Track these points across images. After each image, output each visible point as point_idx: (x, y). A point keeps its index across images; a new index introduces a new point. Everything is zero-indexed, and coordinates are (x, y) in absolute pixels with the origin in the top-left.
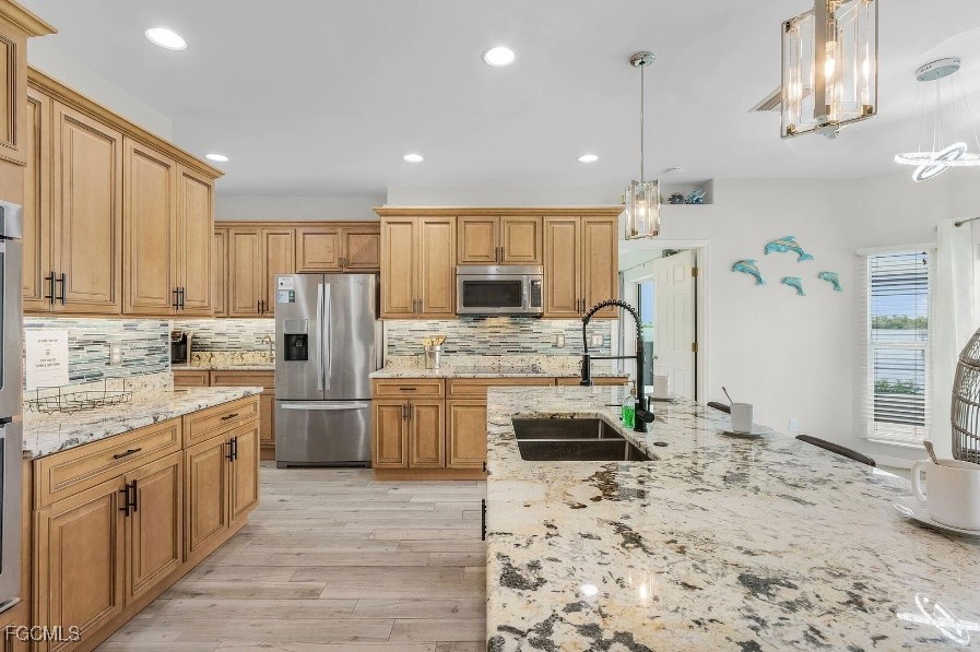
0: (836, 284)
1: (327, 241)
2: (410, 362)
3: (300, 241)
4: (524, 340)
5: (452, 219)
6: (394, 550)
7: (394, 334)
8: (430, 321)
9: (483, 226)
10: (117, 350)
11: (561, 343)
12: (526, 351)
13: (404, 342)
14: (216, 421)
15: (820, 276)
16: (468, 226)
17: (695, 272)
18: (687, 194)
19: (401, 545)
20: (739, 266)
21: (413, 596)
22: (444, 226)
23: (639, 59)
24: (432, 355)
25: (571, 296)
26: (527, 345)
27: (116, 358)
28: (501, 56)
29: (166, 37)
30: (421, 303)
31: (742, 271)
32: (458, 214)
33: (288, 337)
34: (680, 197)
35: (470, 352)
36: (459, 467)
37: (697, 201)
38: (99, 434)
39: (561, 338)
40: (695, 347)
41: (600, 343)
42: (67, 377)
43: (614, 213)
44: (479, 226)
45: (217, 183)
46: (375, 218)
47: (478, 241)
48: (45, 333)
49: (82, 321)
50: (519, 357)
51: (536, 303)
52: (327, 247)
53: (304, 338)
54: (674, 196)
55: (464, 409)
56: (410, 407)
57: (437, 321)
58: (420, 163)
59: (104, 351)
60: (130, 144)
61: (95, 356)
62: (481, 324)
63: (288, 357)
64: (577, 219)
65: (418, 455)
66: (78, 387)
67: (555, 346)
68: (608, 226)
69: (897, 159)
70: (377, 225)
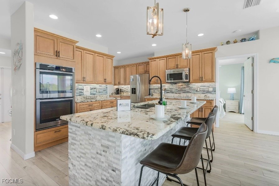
3: (137, 67)
5: (165, 58)
9: (173, 59)
10: (98, 90)
11: (199, 90)
12: (188, 92)
13: (157, 90)
14: (109, 103)
16: (169, 59)
17: (253, 65)
20: (272, 61)
22: (164, 60)
23: (186, 10)
25: (198, 76)
26: (188, 91)
27: (98, 91)
29: (99, 36)
31: (274, 62)
32: (167, 57)
33: (132, 89)
34: (245, 39)
35: (173, 92)
37: (252, 39)
38: (86, 101)
40: (253, 92)
41: (212, 90)
42: (90, 94)
43: (213, 49)
44: (172, 59)
45: (114, 58)
46: (148, 60)
47: (172, 63)
48: (86, 87)
49: (92, 85)
50: (186, 94)
52: (142, 68)
53: (135, 89)
54: (242, 39)
59: (96, 90)
60: (96, 55)
61: (94, 91)
62: (175, 85)
63: (132, 93)
64: (200, 53)
66: (91, 96)
67: (197, 91)
68: (211, 54)
70: (149, 62)
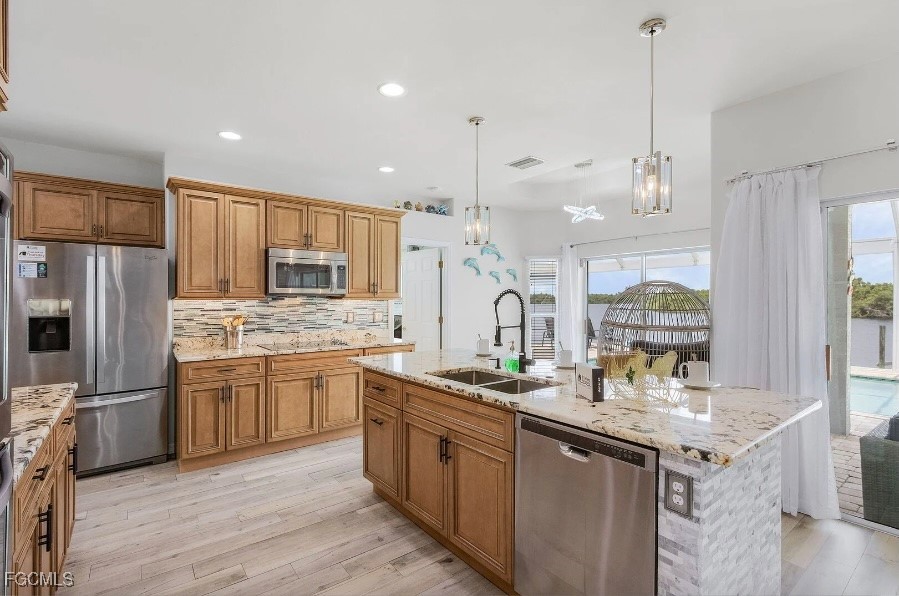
0: (515, 277)
1: (77, 203)
2: (203, 344)
4: (320, 317)
5: (262, 202)
6: (279, 520)
7: (182, 315)
8: (225, 301)
9: (293, 212)
11: (350, 320)
13: (194, 323)
15: (508, 271)
16: (277, 211)
17: (441, 264)
18: (436, 205)
19: (283, 515)
20: (466, 262)
21: (339, 543)
22: (254, 207)
23: (475, 121)
24: (234, 334)
25: (367, 280)
26: (322, 322)
28: (393, 90)
30: (228, 282)
31: (469, 265)
32: (268, 198)
33: (33, 321)
34: (433, 208)
35: (268, 330)
36: (280, 439)
37: (443, 213)
39: (351, 315)
40: (441, 320)
41: (381, 318)
44: (289, 212)
47: (288, 226)
50: (316, 332)
51: (341, 285)
52: (73, 210)
53: (64, 322)
54: (429, 207)
55: (285, 384)
56: (230, 388)
57: (234, 301)
58: (238, 141)
62: (280, 302)
63: (35, 348)
64: (371, 216)
65: (237, 436)
67: (346, 322)
68: (394, 225)
69: (565, 208)
70: (158, 194)
